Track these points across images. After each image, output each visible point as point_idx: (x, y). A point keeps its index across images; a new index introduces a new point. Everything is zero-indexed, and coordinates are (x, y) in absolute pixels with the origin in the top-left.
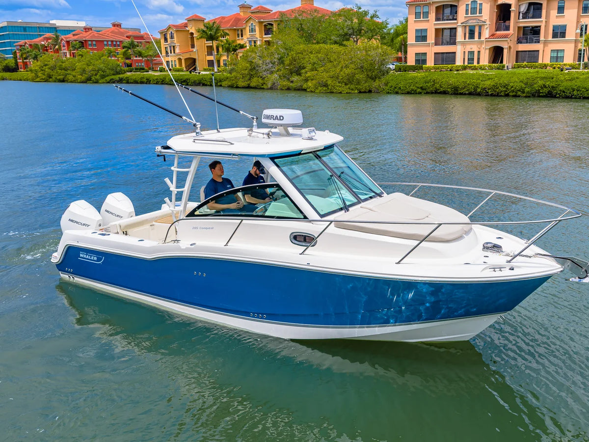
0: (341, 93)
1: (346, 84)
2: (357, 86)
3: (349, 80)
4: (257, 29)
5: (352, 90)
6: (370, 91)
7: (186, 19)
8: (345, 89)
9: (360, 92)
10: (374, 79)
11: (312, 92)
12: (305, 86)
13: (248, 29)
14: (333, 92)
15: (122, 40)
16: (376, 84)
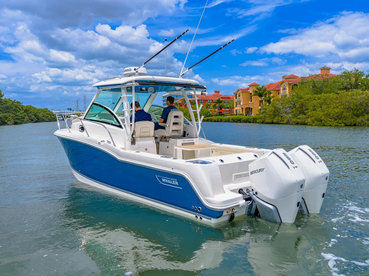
0: (330, 125)
1: (335, 120)
2: (343, 121)
3: (339, 117)
4: (287, 88)
5: (340, 123)
6: (355, 125)
7: (248, 86)
8: (335, 123)
9: (346, 125)
10: (358, 116)
11: (310, 125)
12: (306, 121)
13: (282, 89)
14: (325, 125)
15: (213, 99)
16: (359, 120)
